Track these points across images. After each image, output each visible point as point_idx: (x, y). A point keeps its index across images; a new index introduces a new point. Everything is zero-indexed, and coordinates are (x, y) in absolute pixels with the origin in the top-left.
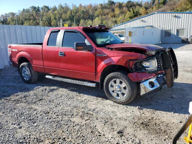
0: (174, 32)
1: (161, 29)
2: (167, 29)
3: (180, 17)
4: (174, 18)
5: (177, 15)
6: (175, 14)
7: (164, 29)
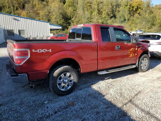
0: (16, 32)
1: (3, 28)
2: (10, 29)
3: (19, 21)
4: (14, 20)
5: (16, 18)
6: (14, 17)
7: (6, 29)
